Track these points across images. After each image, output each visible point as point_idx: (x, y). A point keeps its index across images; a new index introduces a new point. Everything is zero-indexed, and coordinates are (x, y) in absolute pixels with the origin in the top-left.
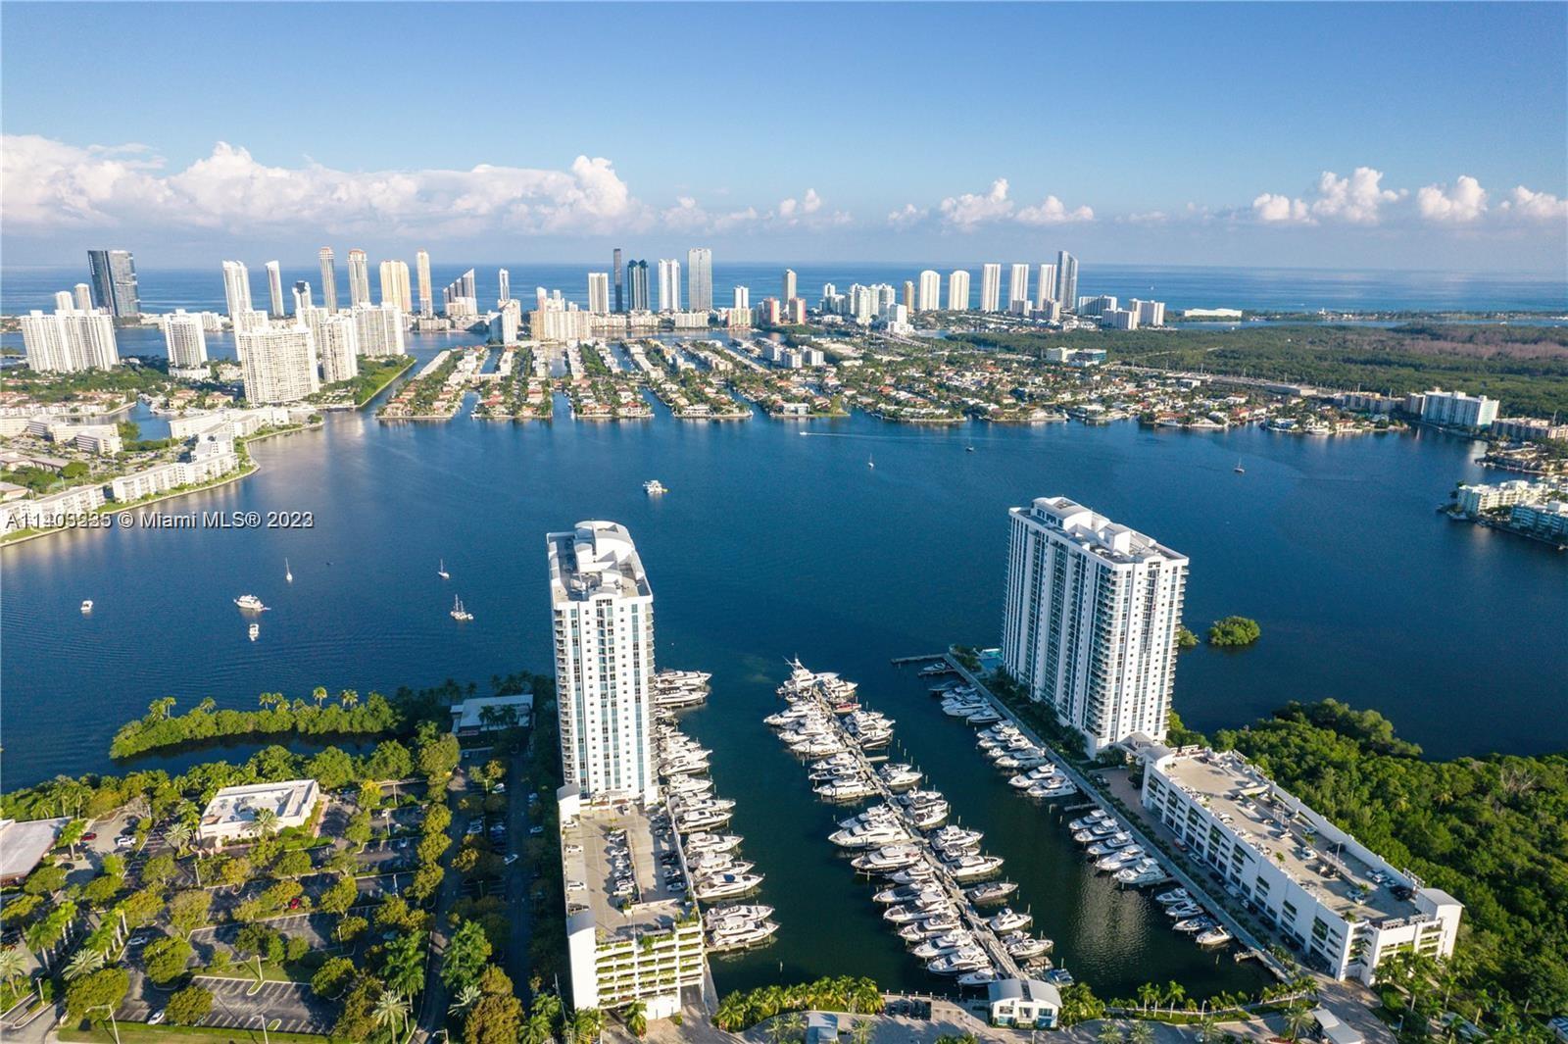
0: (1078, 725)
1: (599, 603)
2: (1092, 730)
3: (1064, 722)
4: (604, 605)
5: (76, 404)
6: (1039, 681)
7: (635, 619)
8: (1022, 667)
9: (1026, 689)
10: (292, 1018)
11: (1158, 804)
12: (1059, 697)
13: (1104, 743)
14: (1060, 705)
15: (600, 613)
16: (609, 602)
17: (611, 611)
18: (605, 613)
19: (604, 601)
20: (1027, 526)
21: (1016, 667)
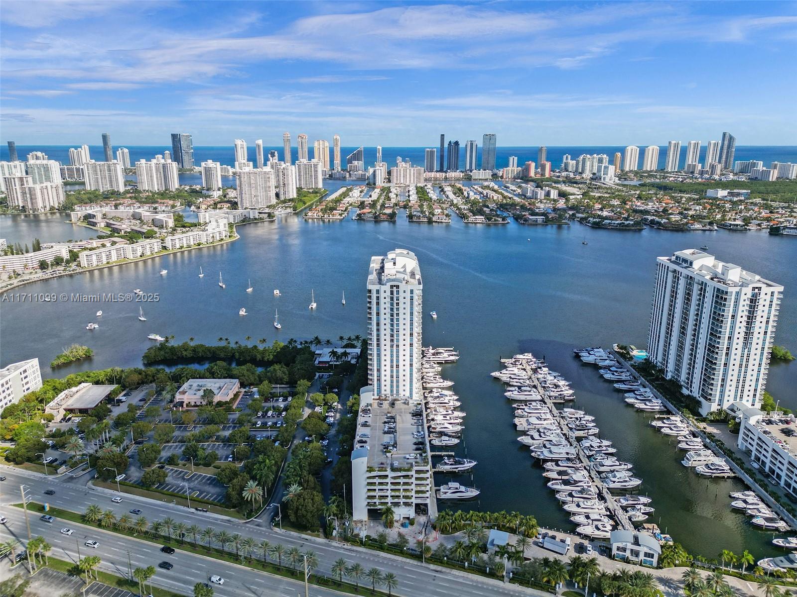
0: (696, 393)
3: (685, 391)
4: (394, 289)
5: (156, 205)
6: (671, 367)
7: (412, 298)
8: (660, 358)
9: (662, 371)
10: (204, 492)
11: (750, 447)
12: (683, 377)
15: (392, 293)
16: (398, 287)
17: (398, 292)
18: (395, 293)
19: (395, 286)
20: (668, 267)
21: (656, 358)
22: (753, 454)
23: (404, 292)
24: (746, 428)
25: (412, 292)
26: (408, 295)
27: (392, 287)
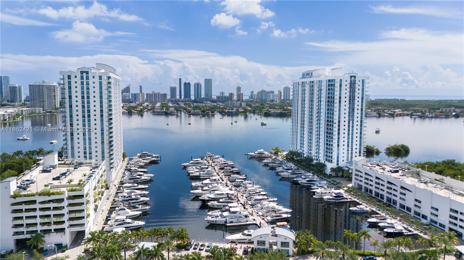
0: (322, 160)
2: (329, 161)
3: (315, 162)
4: (85, 74)
6: (306, 149)
7: (101, 83)
8: (299, 148)
9: (301, 155)
11: (360, 183)
13: (334, 165)
14: (315, 156)
15: (82, 78)
16: (87, 73)
17: (87, 78)
18: (85, 77)
19: (85, 72)
20: (298, 83)
21: (297, 148)
22: (363, 188)
23: (94, 77)
24: (356, 170)
25: (100, 78)
26: (97, 80)
27: (82, 73)
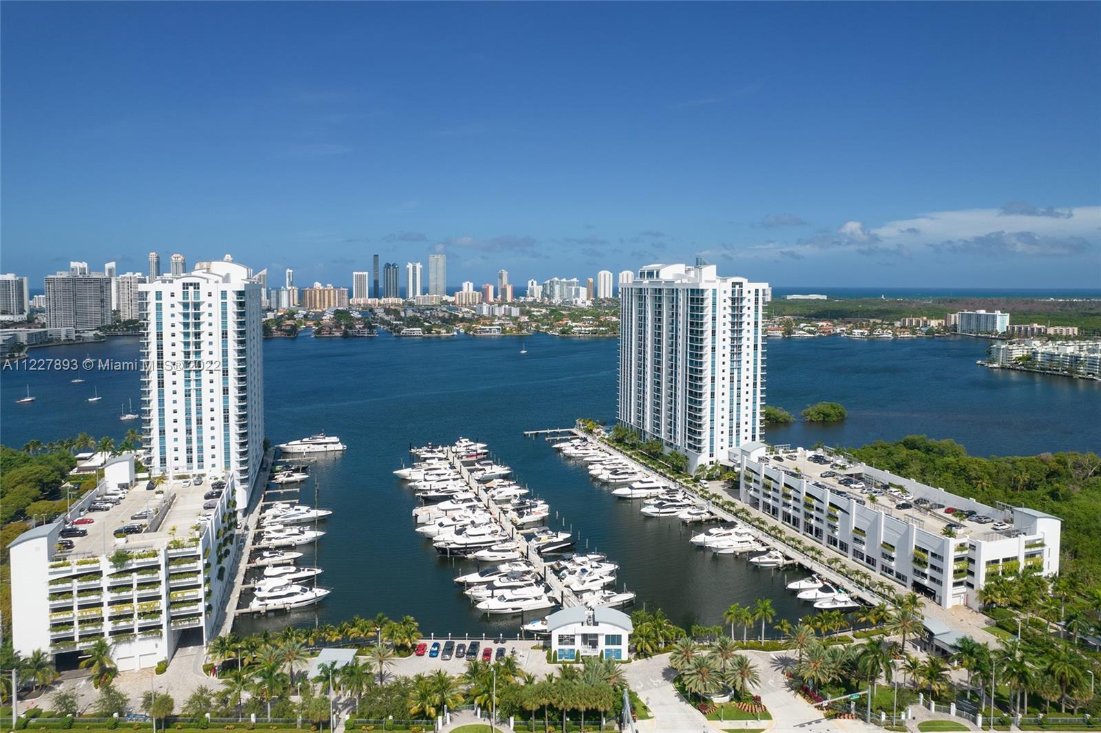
1: (186, 286)
2: (695, 450)
4: (191, 289)
7: (224, 306)
8: (634, 420)
11: (755, 494)
12: (664, 431)
13: (704, 461)
14: (666, 438)
15: (185, 295)
17: (197, 295)
18: (192, 297)
19: (191, 284)
20: (632, 289)
21: (630, 419)
22: (761, 504)
23: (210, 295)
24: (747, 469)
25: (224, 295)
26: (216, 300)
